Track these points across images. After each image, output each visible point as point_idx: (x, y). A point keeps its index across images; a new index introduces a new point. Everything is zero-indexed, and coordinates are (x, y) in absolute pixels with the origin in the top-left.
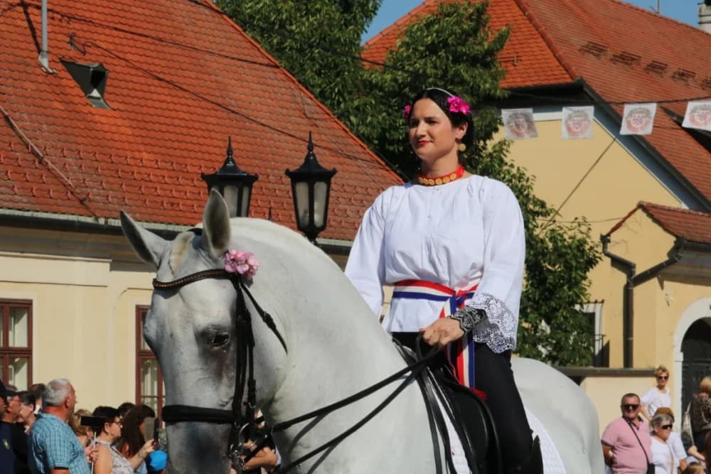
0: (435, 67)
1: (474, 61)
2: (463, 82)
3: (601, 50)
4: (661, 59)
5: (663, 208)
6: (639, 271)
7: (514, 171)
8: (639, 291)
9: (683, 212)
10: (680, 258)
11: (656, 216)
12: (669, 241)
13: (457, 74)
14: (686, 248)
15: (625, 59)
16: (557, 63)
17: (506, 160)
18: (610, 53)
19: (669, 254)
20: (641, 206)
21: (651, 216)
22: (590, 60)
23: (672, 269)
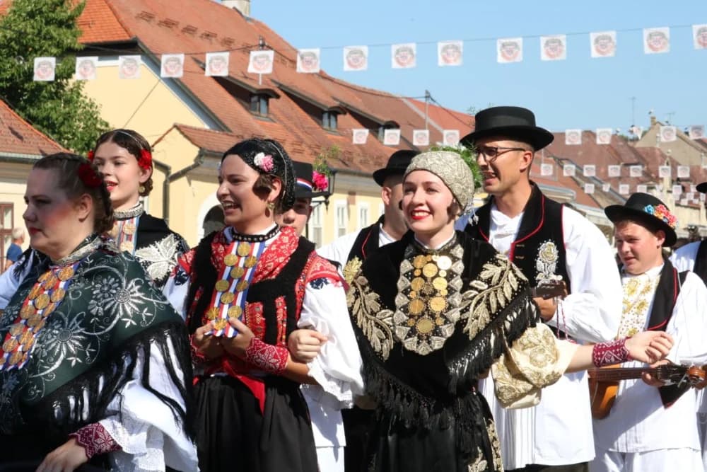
0: (33, 28)
1: (60, 24)
2: (52, 38)
3: (151, 17)
4: (194, 24)
5: (191, 128)
6: (173, 172)
7: (87, 101)
8: (173, 186)
9: (206, 131)
10: (202, 162)
11: (186, 133)
12: (195, 151)
13: (48, 32)
14: (207, 155)
15: (168, 24)
16: (119, 26)
17: (82, 93)
18: (157, 19)
19: (195, 160)
20: (175, 126)
21: (182, 133)
22: (143, 23)
23: (197, 171)
